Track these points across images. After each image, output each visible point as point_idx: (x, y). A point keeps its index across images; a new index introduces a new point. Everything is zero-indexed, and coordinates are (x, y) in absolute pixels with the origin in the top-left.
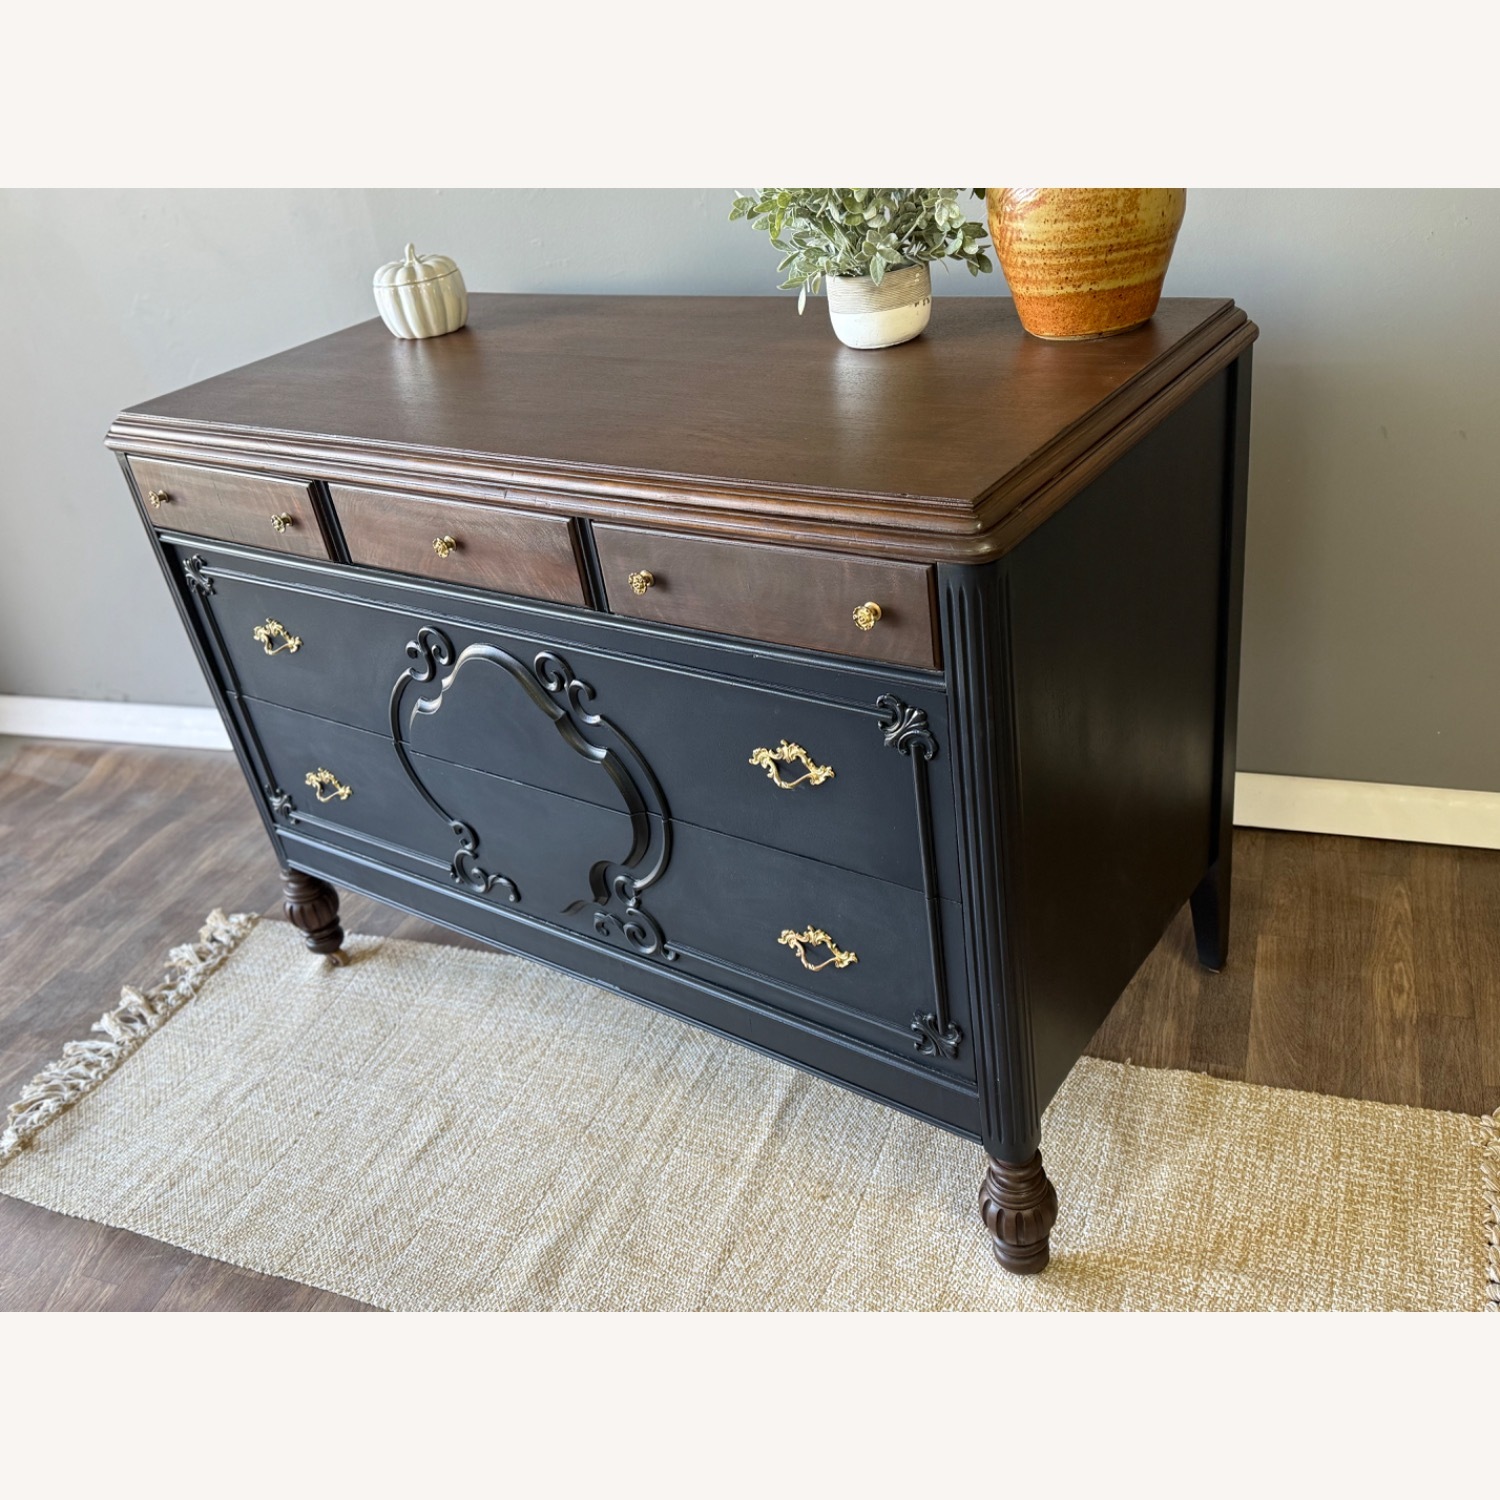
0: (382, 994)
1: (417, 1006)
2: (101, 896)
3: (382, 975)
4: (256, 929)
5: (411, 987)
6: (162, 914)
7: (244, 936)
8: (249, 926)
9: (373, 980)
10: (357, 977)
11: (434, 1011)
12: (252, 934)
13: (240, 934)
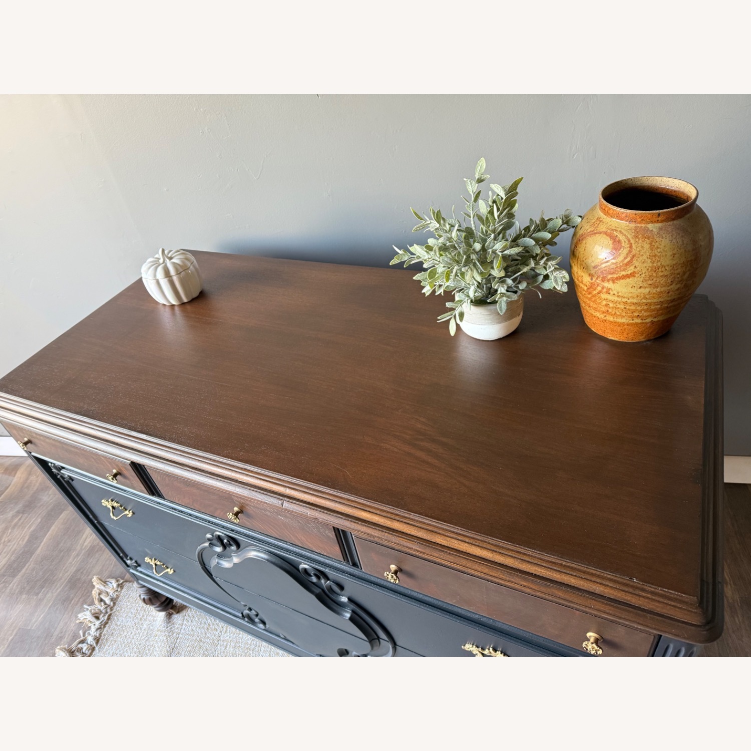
0: (202, 633)
1: (223, 641)
2: (33, 570)
3: (199, 619)
4: (123, 591)
5: (216, 627)
6: (69, 581)
7: (118, 596)
8: (119, 590)
9: (195, 623)
10: (185, 622)
11: (233, 644)
12: (122, 594)
13: (115, 596)
